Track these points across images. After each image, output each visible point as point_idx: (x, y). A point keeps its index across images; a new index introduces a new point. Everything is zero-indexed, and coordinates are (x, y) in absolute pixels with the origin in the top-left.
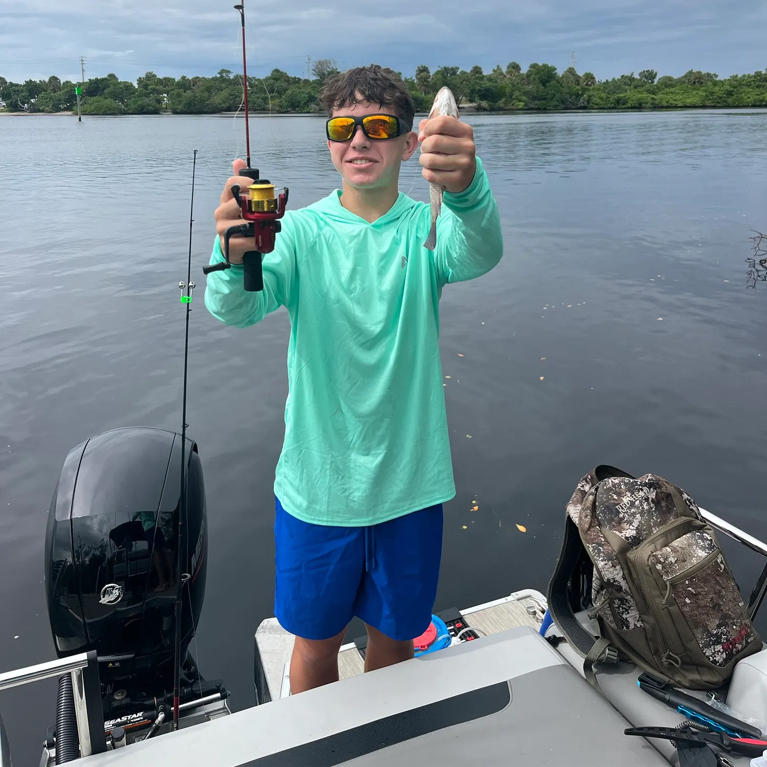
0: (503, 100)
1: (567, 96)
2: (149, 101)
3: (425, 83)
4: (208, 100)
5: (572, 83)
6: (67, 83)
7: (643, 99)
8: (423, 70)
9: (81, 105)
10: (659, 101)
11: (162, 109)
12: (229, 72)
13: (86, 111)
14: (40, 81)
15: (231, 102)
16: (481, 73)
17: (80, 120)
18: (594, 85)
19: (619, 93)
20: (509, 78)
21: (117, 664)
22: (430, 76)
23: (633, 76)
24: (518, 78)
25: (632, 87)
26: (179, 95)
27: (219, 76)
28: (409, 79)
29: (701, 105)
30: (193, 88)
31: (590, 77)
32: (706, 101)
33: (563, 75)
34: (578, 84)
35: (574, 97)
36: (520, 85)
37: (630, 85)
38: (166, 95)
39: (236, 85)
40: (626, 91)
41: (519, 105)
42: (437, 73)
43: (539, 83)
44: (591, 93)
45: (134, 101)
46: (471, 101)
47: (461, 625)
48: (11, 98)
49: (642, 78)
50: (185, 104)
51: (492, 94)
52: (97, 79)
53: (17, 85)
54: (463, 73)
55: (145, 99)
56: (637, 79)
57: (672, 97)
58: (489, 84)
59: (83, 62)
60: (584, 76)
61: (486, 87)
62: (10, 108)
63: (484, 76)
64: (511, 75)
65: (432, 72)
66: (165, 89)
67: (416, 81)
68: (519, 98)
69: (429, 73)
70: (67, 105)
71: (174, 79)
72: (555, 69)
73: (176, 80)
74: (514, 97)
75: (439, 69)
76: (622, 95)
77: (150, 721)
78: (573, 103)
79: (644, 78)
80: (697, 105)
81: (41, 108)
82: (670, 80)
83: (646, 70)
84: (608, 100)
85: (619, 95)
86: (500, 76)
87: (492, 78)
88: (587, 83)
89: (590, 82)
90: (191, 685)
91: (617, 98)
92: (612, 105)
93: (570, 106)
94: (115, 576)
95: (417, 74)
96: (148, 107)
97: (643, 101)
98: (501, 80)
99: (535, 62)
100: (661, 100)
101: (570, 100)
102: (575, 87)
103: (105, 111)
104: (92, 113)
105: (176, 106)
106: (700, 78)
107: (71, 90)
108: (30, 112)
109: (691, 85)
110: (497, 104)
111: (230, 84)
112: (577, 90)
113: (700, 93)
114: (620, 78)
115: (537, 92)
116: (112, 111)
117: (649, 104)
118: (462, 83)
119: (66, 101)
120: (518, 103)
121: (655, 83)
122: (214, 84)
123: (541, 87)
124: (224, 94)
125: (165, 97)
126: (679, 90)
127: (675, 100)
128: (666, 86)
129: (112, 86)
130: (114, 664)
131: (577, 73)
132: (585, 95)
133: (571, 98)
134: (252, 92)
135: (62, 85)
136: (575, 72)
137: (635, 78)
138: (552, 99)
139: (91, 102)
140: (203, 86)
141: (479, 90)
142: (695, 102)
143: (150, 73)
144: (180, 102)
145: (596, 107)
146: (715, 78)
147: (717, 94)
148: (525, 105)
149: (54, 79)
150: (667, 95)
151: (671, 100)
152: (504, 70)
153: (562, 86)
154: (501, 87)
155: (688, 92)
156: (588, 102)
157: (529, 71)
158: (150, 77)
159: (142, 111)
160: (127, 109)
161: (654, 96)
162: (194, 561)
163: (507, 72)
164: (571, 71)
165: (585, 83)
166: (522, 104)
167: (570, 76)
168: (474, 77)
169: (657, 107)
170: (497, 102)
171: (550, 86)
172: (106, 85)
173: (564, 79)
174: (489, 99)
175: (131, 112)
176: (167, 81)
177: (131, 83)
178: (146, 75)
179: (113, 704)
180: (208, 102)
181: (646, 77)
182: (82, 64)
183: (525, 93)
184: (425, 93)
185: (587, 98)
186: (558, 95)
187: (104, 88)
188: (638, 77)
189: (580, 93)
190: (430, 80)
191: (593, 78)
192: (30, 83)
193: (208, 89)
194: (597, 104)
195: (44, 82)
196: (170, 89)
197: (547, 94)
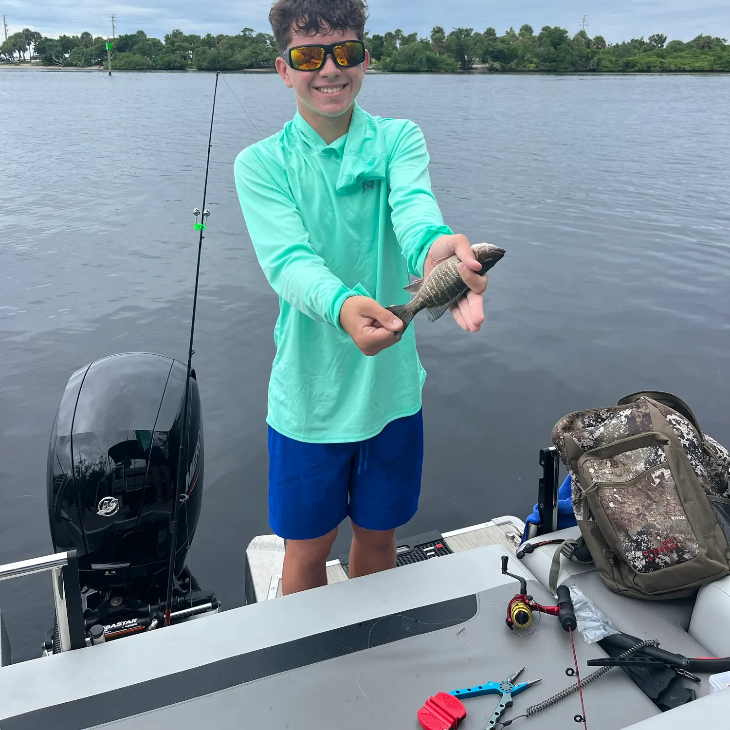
0: (515, 61)
1: (577, 58)
2: (176, 57)
3: (440, 44)
4: (231, 57)
5: (583, 45)
6: (99, 39)
7: (651, 63)
8: (438, 31)
9: (112, 60)
10: (668, 65)
11: (188, 65)
12: (252, 30)
13: (116, 67)
14: (73, 37)
15: (253, 60)
16: (494, 35)
17: (110, 74)
18: (604, 48)
19: (629, 57)
20: (521, 40)
21: (114, 573)
22: (445, 37)
23: (643, 40)
24: (530, 40)
25: (641, 51)
26: (204, 52)
27: (242, 34)
28: (424, 40)
29: (709, 69)
30: (217, 45)
31: (600, 40)
32: (714, 66)
33: (574, 38)
34: (589, 47)
35: (584, 60)
36: (531, 47)
37: (640, 49)
38: (191, 52)
39: (258, 44)
40: (636, 55)
41: (529, 67)
42: (452, 34)
43: (551, 46)
44: (601, 56)
45: (161, 57)
46: (484, 62)
47: (442, 546)
48: (46, 53)
49: (651, 42)
50: (210, 61)
51: (504, 55)
52: (126, 36)
53: (52, 40)
54: (477, 34)
55: (171, 56)
56: (646, 43)
57: (681, 61)
58: (500, 46)
59: (114, 19)
60: (594, 39)
61: (499, 48)
62: (45, 62)
63: (497, 38)
64: (523, 37)
65: (447, 33)
66: (190, 46)
67: (430, 42)
68: (530, 59)
69: (444, 33)
70: (98, 60)
71: (199, 37)
72: (566, 32)
73: (201, 38)
74: (525, 58)
75: (454, 30)
76: (631, 59)
77: (144, 627)
78: (583, 65)
79: (653, 42)
80: (705, 69)
81: (74, 63)
82: (679, 44)
83: (655, 34)
84: (617, 63)
85: (628, 59)
86: (512, 39)
87: (505, 40)
88: (597, 47)
89: (600, 46)
90: (184, 595)
91: (625, 61)
92: (621, 68)
93: (580, 68)
94: (113, 491)
95: (432, 35)
96: (174, 64)
97: (651, 64)
98: (513, 42)
99: (547, 25)
100: (670, 64)
101: (580, 62)
102: (585, 50)
103: (134, 66)
104: (122, 68)
105: (201, 63)
106: (709, 43)
107: (102, 46)
108: (64, 67)
109: (700, 49)
110: (508, 65)
111: (253, 42)
112: (588, 53)
113: (709, 58)
114: (630, 42)
115: (548, 54)
116: (141, 67)
117: (658, 68)
118: (475, 44)
119: (98, 56)
120: (529, 65)
121: (665, 47)
122: (237, 42)
123: (552, 49)
124: (247, 51)
125: (191, 54)
126: (688, 54)
127: (684, 64)
128: (675, 51)
129: (141, 42)
130: (110, 573)
131: (587, 36)
132: (595, 58)
133: (581, 60)
134: (273, 51)
135: (94, 41)
136: (586, 35)
137: (645, 42)
138: (562, 61)
139: (121, 57)
140: (227, 43)
141: (492, 52)
142: (702, 67)
143: (177, 30)
144: (205, 59)
145: (605, 70)
146: (724, 43)
147: (726, 58)
148: (536, 67)
149: (86, 35)
150: (676, 59)
151: (679, 64)
152: (517, 32)
153: (572, 49)
154: (514, 49)
155: (697, 57)
156: (598, 65)
157: (541, 34)
158: (177, 34)
159: (169, 67)
160: (154, 64)
161: (662, 60)
162: (188, 479)
163: (519, 34)
164: (582, 34)
165: (595, 47)
166: (533, 65)
167: (581, 39)
168: (488, 38)
169: (665, 70)
170: (509, 63)
171: (560, 49)
172: (135, 41)
173: (575, 42)
174: (501, 60)
175: (158, 67)
176: (193, 39)
177: (159, 40)
178: (173, 32)
179: (109, 610)
180: (231, 59)
181: (655, 41)
182: (113, 21)
183: (537, 55)
184: (439, 53)
185: (597, 60)
186: (568, 58)
187: (133, 45)
188: (648, 41)
189: (590, 56)
190: (444, 41)
191: (604, 42)
192: (64, 39)
193: (232, 47)
194: (606, 67)
195: (77, 37)
196: (195, 46)
197: (558, 56)
